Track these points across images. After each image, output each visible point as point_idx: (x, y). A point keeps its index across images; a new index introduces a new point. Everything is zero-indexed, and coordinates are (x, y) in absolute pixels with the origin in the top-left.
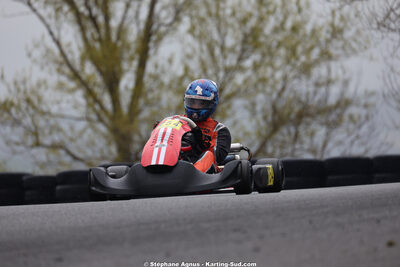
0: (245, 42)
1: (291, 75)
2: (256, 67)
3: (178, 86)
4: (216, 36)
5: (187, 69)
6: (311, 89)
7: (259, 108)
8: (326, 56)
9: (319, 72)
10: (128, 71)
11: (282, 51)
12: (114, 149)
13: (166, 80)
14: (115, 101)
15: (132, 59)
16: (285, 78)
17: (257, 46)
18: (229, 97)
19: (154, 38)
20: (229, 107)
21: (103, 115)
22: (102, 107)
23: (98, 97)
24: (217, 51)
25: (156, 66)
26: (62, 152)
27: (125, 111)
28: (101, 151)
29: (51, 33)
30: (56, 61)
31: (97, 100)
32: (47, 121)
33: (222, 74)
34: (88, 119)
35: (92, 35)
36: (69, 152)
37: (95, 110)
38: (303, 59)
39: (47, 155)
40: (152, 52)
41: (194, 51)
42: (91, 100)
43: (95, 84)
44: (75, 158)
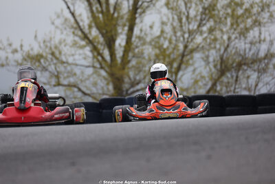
1: (233, 37)
2: (211, 30)
4: (183, 9)
5: (162, 32)
6: (248, 46)
7: (211, 59)
8: (257, 23)
10: (121, 33)
12: (111, 87)
13: (148, 39)
14: (112, 54)
15: (124, 25)
16: (229, 38)
17: (212, 16)
18: (192, 51)
19: (139, 11)
20: (192, 58)
21: (104, 65)
22: (103, 58)
23: (101, 52)
24: (184, 20)
25: (141, 30)
26: (76, 89)
27: (119, 60)
28: (103, 88)
29: (68, 8)
30: (72, 27)
31: (99, 54)
32: (65, 67)
33: (186, 36)
34: (94, 67)
35: (97, 8)
36: (80, 90)
37: (98, 60)
38: (242, 26)
39: (65, 91)
40: (138, 21)
41: (168, 19)
42: (96, 54)
43: (98, 43)
44: (85, 94)
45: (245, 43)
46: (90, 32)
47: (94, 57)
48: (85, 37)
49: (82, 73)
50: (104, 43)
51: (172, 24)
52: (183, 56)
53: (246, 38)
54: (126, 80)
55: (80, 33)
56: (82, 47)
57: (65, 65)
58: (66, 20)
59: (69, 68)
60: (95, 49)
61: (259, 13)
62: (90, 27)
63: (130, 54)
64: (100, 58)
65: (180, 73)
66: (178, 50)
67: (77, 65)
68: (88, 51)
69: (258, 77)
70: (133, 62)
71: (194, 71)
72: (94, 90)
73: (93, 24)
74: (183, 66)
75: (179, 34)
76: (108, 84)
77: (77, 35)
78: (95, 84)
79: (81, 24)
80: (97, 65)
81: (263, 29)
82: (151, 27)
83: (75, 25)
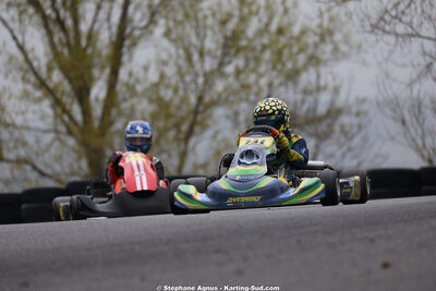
0: (225, 45)
1: (277, 82)
2: (238, 72)
3: (153, 93)
4: (194, 40)
5: (162, 76)
6: (299, 97)
7: (242, 118)
8: (314, 60)
9: (308, 78)
10: (99, 78)
11: (267, 55)
12: (84, 164)
13: (140, 88)
14: (86, 112)
15: (103, 68)
16: (270, 85)
17: (239, 50)
18: (209, 106)
19: (127, 43)
20: (210, 116)
21: (75, 129)
22: (71, 118)
23: (67, 107)
24: (196, 57)
25: (130, 74)
26: (28, 168)
27: (96, 124)
28: (71, 166)
29: (15, 38)
30: (21, 69)
31: (65, 111)
32: (11, 133)
33: (201, 80)
34: (56, 131)
35: (60, 39)
36: (34, 168)
37: (63, 121)
38: (289, 65)
39: (12, 171)
40: (125, 58)
41: (170, 56)
42: (59, 111)
43: (63, 93)
44: (42, 174)
45: (295, 93)
46: (50, 77)
47: (56, 116)
48: (42, 84)
49: (38, 141)
50: (72, 94)
51: (177, 64)
52: (196, 112)
53: (295, 84)
54: (108, 152)
55: (33, 78)
56: (38, 101)
57: (11, 129)
58: (11, 58)
59: (16, 134)
60: (57, 103)
61: (316, 45)
62: (50, 69)
63: (114, 112)
64: (66, 118)
65: (192, 141)
66: (188, 104)
67: (28, 129)
68: (46, 106)
69: (317, 146)
70: (118, 125)
71: (215, 136)
72: (58, 168)
73: (55, 64)
74: (197, 129)
75: (188, 78)
76: (79, 159)
77: (29, 82)
78: (59, 159)
79: (35, 64)
80: (62, 129)
81: (323, 70)
82: (146, 68)
83: (26, 66)
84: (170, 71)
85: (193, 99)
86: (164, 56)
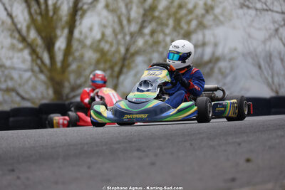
0: (144, 15)
2: (152, 33)
3: (96, 47)
4: (124, 10)
5: (103, 35)
8: (201, 26)
10: (61, 36)
11: (171, 22)
12: (51, 92)
13: (88, 42)
14: (52, 58)
15: (63, 28)
17: (153, 18)
18: (133, 55)
19: (80, 13)
20: (133, 62)
21: (43, 68)
22: (42, 62)
23: (40, 55)
24: (125, 22)
25: (81, 33)
26: (14, 94)
27: (59, 65)
28: (42, 93)
29: (6, 9)
33: (128, 38)
34: (32, 70)
35: (35, 10)
36: (18, 94)
37: (37, 64)
39: (3, 96)
40: (78, 23)
41: (108, 22)
42: (35, 57)
43: (37, 45)
44: (23, 98)
47: (33, 60)
49: (20, 77)
50: (43, 46)
52: (124, 59)
54: (67, 84)
56: (21, 50)
57: (3, 69)
58: (3, 22)
59: (6, 72)
60: (33, 52)
63: (70, 59)
64: (39, 62)
65: (122, 78)
66: (120, 54)
70: (74, 67)
71: (136, 75)
72: (33, 94)
74: (125, 70)
75: (120, 37)
76: (47, 89)
77: (15, 38)
79: (19, 26)
82: (91, 29)
83: (13, 27)
84: (109, 32)
85: (123, 50)
86: (105, 22)
